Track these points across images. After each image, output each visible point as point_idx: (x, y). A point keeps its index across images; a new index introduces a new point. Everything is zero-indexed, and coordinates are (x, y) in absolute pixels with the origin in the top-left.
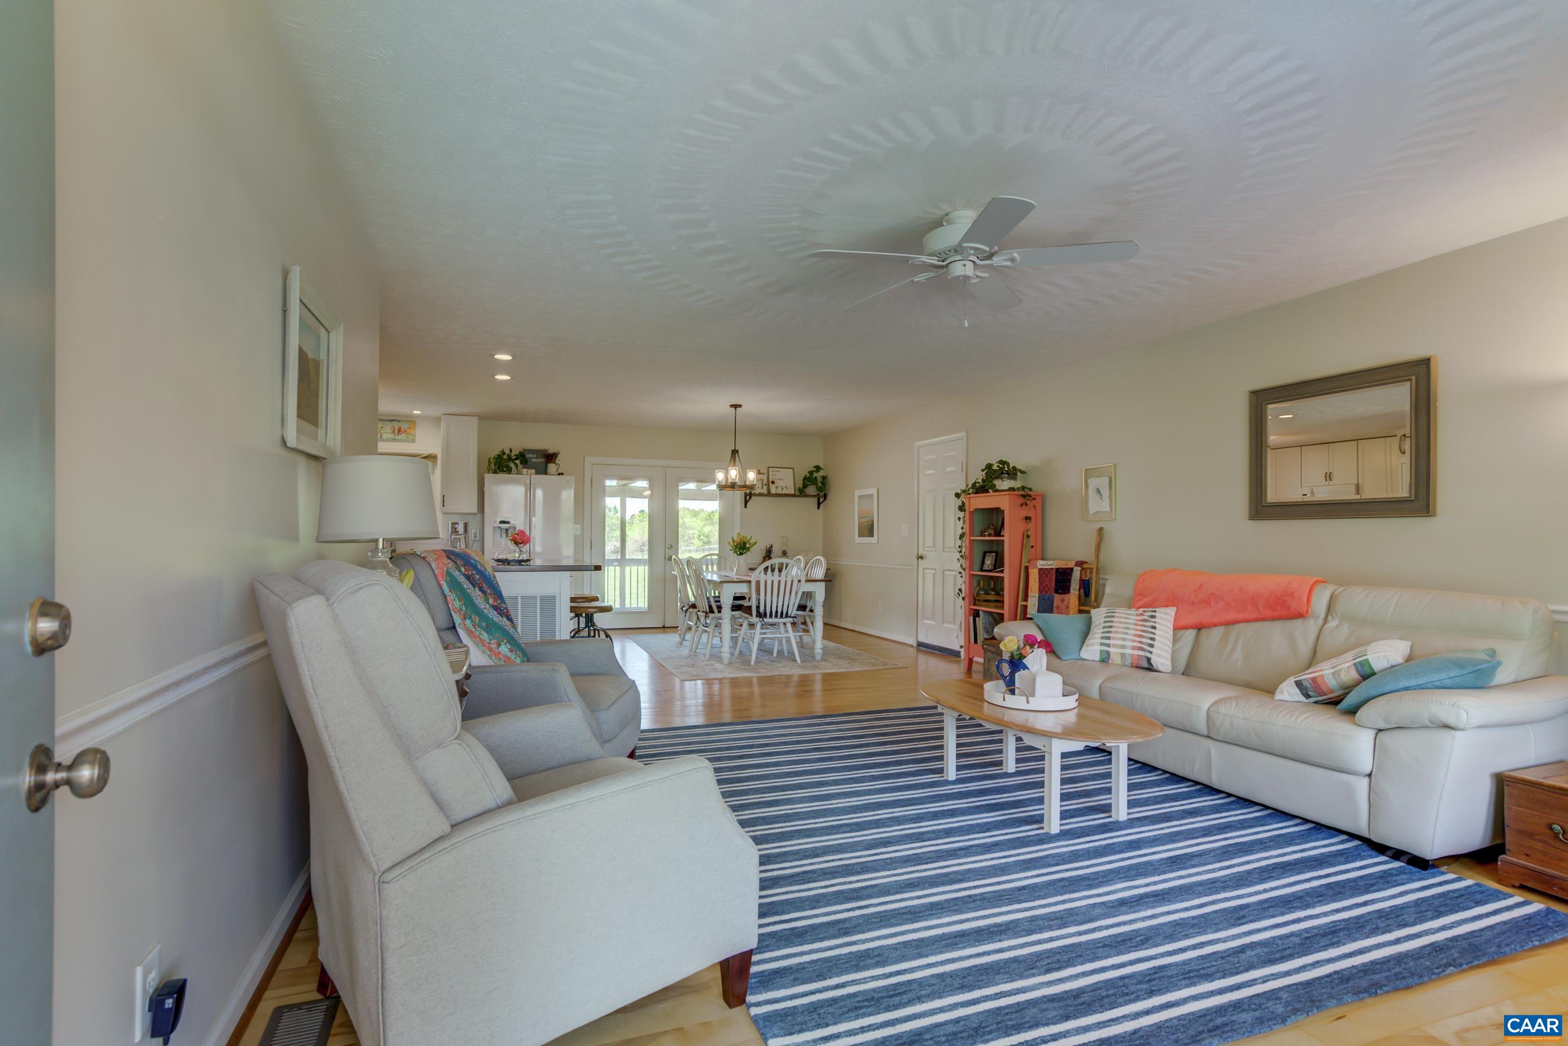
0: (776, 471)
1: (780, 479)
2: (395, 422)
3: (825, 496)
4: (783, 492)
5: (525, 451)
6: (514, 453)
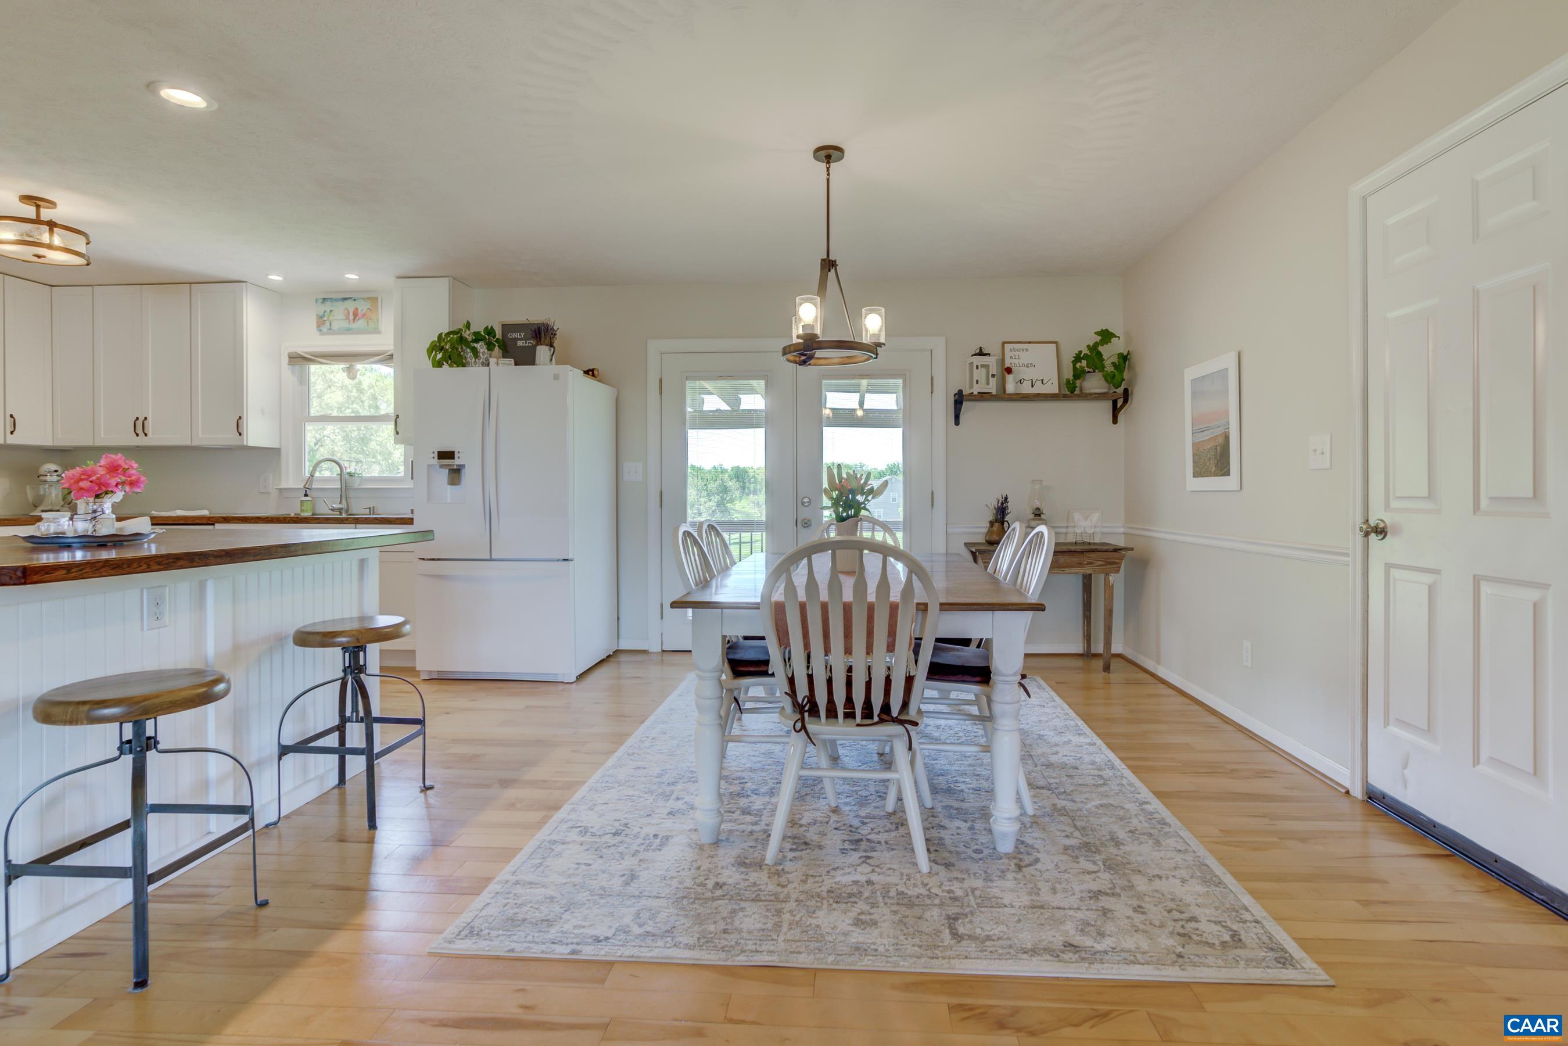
0: (1019, 350)
1: (1027, 365)
2: (349, 301)
3: (1126, 395)
4: (1034, 391)
5: (507, 328)
6: (473, 329)
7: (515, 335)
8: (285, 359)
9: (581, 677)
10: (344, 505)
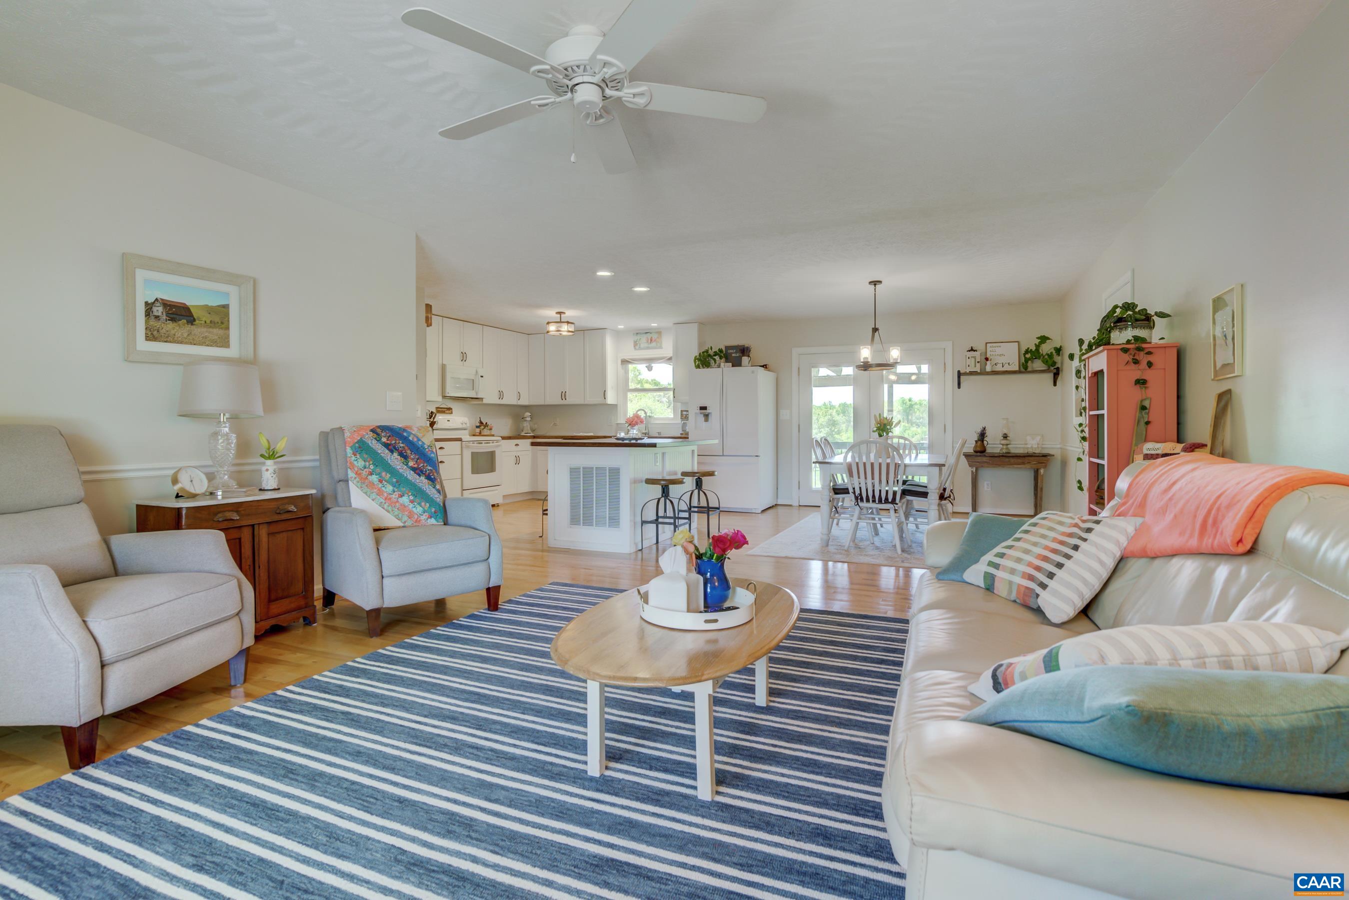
0: (995, 347)
1: (1000, 355)
2: (648, 334)
3: (1059, 371)
4: (1005, 369)
5: (727, 348)
6: (713, 350)
7: (731, 351)
8: (620, 362)
9: (763, 511)
10: (647, 431)
